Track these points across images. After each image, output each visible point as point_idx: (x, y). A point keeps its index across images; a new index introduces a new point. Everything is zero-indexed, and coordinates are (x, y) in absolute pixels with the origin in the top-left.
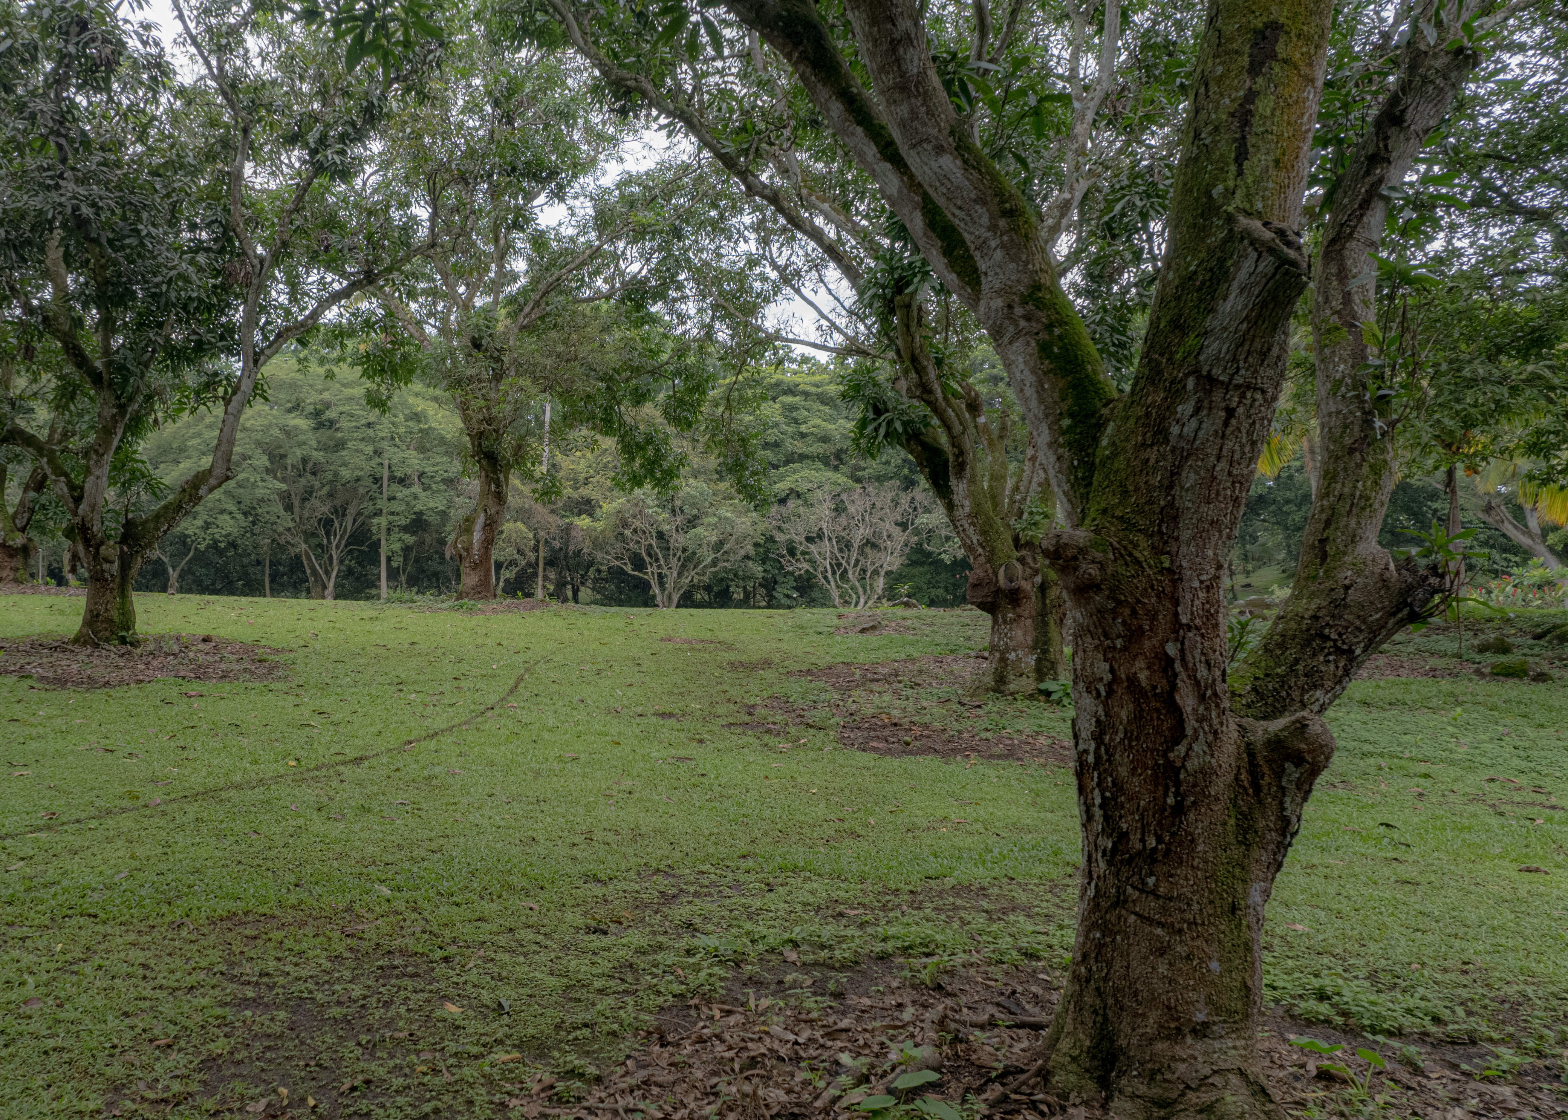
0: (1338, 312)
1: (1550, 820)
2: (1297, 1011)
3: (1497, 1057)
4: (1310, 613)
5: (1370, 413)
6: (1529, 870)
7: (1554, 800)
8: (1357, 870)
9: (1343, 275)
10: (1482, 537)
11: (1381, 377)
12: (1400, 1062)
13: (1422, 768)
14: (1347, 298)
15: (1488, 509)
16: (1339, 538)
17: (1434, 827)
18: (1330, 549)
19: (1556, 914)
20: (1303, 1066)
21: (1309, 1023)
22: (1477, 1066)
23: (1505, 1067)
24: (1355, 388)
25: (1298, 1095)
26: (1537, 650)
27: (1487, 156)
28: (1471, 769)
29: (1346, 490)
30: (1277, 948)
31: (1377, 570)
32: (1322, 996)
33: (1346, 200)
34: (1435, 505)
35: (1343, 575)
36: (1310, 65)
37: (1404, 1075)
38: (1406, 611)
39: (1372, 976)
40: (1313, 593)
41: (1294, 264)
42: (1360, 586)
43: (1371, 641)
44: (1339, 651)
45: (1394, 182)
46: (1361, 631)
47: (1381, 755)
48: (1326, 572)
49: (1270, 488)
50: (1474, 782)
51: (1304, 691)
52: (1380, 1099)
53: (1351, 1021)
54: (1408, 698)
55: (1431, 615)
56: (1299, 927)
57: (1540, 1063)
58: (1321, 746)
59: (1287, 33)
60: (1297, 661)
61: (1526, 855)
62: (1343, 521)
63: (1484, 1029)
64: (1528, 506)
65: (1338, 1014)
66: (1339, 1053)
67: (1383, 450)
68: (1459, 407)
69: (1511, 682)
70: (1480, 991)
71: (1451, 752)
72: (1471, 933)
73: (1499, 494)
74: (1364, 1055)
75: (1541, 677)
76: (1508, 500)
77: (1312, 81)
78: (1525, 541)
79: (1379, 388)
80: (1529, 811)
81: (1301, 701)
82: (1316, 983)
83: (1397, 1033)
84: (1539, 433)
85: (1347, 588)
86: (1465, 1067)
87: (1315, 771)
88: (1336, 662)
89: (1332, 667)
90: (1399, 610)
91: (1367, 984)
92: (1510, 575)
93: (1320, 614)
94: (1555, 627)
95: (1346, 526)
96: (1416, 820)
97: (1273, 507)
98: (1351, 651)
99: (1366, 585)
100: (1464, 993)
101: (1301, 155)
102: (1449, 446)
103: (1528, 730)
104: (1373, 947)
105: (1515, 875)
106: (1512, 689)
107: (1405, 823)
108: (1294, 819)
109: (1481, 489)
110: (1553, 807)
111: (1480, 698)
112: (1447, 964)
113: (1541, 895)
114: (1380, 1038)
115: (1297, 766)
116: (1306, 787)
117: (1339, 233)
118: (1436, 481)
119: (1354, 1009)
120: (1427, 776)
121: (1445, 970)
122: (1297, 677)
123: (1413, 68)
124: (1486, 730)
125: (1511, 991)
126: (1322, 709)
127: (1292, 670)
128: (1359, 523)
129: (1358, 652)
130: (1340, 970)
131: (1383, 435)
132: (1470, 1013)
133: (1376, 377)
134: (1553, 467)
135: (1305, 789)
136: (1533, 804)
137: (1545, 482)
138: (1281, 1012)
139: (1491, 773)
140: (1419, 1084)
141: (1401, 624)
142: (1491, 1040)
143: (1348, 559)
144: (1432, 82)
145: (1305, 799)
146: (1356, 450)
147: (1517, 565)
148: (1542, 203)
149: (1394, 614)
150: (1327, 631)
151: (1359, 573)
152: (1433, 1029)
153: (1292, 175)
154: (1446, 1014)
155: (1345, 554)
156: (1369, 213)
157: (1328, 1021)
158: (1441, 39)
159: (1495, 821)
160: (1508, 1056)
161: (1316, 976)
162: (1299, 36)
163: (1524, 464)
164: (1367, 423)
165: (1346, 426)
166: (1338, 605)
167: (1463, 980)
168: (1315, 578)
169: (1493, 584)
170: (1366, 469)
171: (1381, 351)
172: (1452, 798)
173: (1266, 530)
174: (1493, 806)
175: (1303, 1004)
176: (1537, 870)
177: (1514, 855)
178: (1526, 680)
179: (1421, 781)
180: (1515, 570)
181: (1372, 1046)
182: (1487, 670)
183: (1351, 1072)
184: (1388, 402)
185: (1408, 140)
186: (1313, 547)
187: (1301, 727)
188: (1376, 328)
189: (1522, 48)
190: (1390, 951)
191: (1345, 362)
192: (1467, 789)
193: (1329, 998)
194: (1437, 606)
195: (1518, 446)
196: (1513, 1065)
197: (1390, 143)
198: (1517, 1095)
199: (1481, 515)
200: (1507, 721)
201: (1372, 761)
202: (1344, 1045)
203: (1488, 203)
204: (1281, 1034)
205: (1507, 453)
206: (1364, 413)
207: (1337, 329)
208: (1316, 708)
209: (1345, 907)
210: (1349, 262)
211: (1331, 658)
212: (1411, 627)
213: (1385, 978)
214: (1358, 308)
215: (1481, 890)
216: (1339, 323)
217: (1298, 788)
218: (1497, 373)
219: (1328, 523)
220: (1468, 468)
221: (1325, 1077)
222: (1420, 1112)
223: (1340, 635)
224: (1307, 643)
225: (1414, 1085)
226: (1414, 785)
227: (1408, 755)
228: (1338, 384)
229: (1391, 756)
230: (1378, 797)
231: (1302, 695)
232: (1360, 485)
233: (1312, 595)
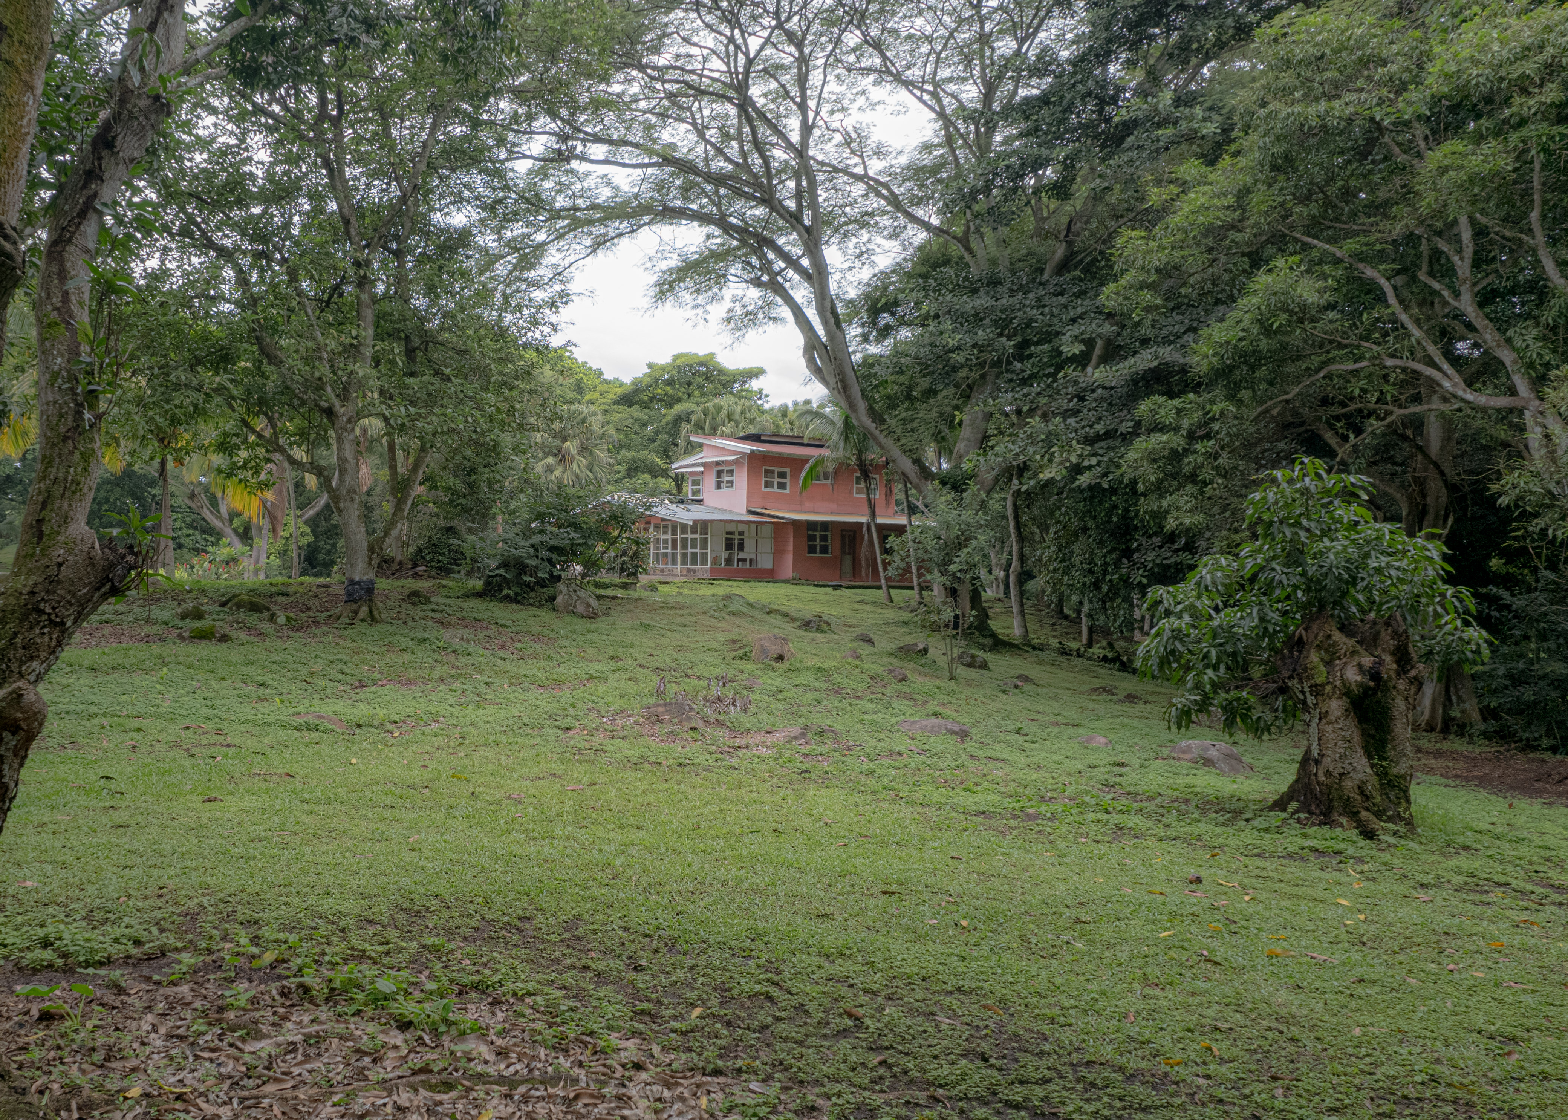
0: (58, 309)
1: (226, 756)
2: (24, 963)
3: (179, 962)
4: (28, 589)
5: (82, 405)
6: (210, 801)
7: (229, 740)
8: (80, 822)
9: (63, 275)
10: (188, 520)
11: (91, 373)
12: (107, 987)
13: (136, 723)
14: (66, 295)
15: (192, 496)
16: (53, 519)
17: (144, 774)
18: (46, 530)
19: (226, 833)
20: (27, 1013)
21: (35, 971)
22: (166, 974)
23: (185, 969)
24: (69, 381)
25: (21, 1041)
26: (222, 616)
27: (190, 195)
28: (173, 720)
29: (60, 475)
30: (9, 908)
31: (85, 549)
32: (46, 944)
33: (67, 207)
34: (154, 491)
35: (56, 554)
36: (30, 72)
37: (110, 998)
38: (108, 585)
39: (88, 917)
40: (30, 570)
41: (9, 256)
42: (70, 563)
43: (80, 613)
44: (52, 623)
45: (107, 199)
46: (71, 604)
47: (104, 715)
48: (42, 550)
49: (17, 468)
50: (175, 729)
51: (22, 663)
52: (89, 1024)
53: (70, 960)
54: (127, 662)
55: (128, 589)
56: (29, 884)
57: (209, 959)
58: (35, 713)
59: (10, 36)
60: (15, 634)
61: (209, 788)
62: (57, 503)
63: (172, 941)
64: (219, 495)
65: (59, 957)
66: (58, 993)
67: (92, 440)
68: (167, 407)
69: (204, 643)
70: (171, 909)
71: (158, 706)
72: (166, 861)
73: (200, 483)
74: (79, 989)
75: (224, 638)
76: (206, 489)
77: (32, 88)
78: (216, 523)
79: (89, 383)
80: (212, 751)
81: (20, 673)
82: (41, 932)
83: (107, 962)
84: (226, 434)
85: (60, 565)
86: (156, 977)
87: (30, 738)
88: (50, 634)
89: (47, 638)
90: (103, 585)
91: (84, 923)
92: (207, 552)
93: (36, 590)
94: (235, 596)
95: (60, 508)
96: (130, 769)
97: (19, 487)
98: (63, 623)
99: (76, 563)
100: (159, 914)
101: (20, 155)
102: (162, 440)
103: (213, 683)
104: (91, 890)
105: (200, 806)
106: (205, 649)
107: (121, 773)
108: (12, 785)
109: (187, 480)
110: (229, 746)
111: (181, 659)
112: (147, 892)
113: (217, 820)
114: (91, 971)
115: (13, 734)
116: (22, 753)
117: (60, 236)
118: (153, 469)
119: (72, 949)
120: (139, 730)
121: (146, 898)
122: (15, 649)
123: (122, 102)
124: (185, 686)
125: (192, 904)
126: (39, 678)
127: (11, 643)
128: (70, 505)
129: (69, 624)
130: (62, 916)
131: (91, 426)
132: (162, 931)
133: (87, 373)
134: (234, 463)
135: (21, 754)
136: (215, 744)
137: (229, 476)
138: (10, 967)
139: (187, 722)
140: (122, 1002)
141: (104, 597)
142: (177, 950)
143: (61, 538)
144: (137, 118)
145: (21, 765)
146: (69, 438)
147: (213, 545)
148: (228, 243)
149: (98, 589)
150: (42, 605)
151: (70, 551)
152: (134, 951)
153: (13, 172)
154: (144, 936)
155: (58, 533)
156: (85, 222)
157: (51, 966)
158: (143, 84)
159: (187, 763)
160: (187, 959)
161: (42, 926)
162: (21, 42)
163: (217, 459)
164: (79, 414)
165: (61, 416)
166: (52, 581)
167: (159, 903)
168: (32, 555)
169: (195, 560)
170: (77, 456)
171: (92, 350)
172: (158, 747)
173: (13, 508)
174: (187, 750)
175: (30, 955)
176: (215, 799)
177: (200, 790)
178: (214, 641)
179: (135, 734)
180: (210, 549)
181: (84, 979)
182: (186, 635)
183: (67, 1007)
184: (97, 397)
185: (117, 164)
186: (31, 526)
187: (17, 696)
188: (89, 328)
189: (214, 111)
190: (104, 890)
191: (62, 356)
192: (170, 738)
193: (52, 944)
194: (133, 580)
195: (211, 444)
196: (190, 967)
197: (104, 163)
198: (192, 990)
199: (187, 501)
200: (200, 677)
201: (96, 721)
202: (64, 984)
203: (191, 235)
204: (10, 988)
205: (203, 449)
206: (77, 404)
207: (56, 324)
208: (32, 678)
209: (69, 858)
210: (68, 264)
211: (46, 630)
212: (112, 600)
213: (99, 915)
214: (75, 308)
215: (175, 823)
216: (58, 319)
217: (15, 755)
218: (195, 382)
219: (44, 505)
220: (175, 460)
221: (46, 1017)
222: (120, 1026)
223: (54, 608)
224: (25, 617)
225: (118, 1004)
226: (128, 739)
227: (125, 712)
228: (56, 375)
229: (112, 716)
230: (100, 753)
231: (20, 666)
232: (72, 470)
233: (30, 572)
